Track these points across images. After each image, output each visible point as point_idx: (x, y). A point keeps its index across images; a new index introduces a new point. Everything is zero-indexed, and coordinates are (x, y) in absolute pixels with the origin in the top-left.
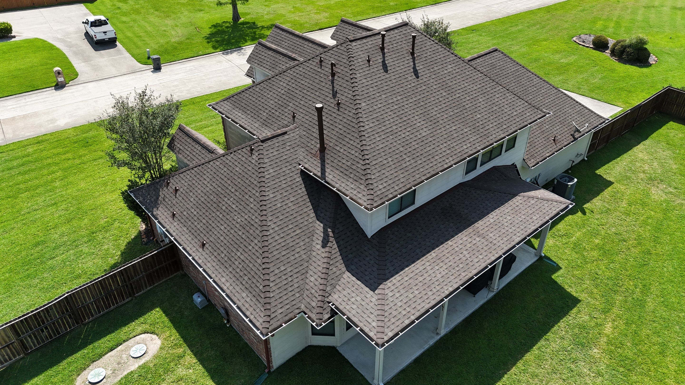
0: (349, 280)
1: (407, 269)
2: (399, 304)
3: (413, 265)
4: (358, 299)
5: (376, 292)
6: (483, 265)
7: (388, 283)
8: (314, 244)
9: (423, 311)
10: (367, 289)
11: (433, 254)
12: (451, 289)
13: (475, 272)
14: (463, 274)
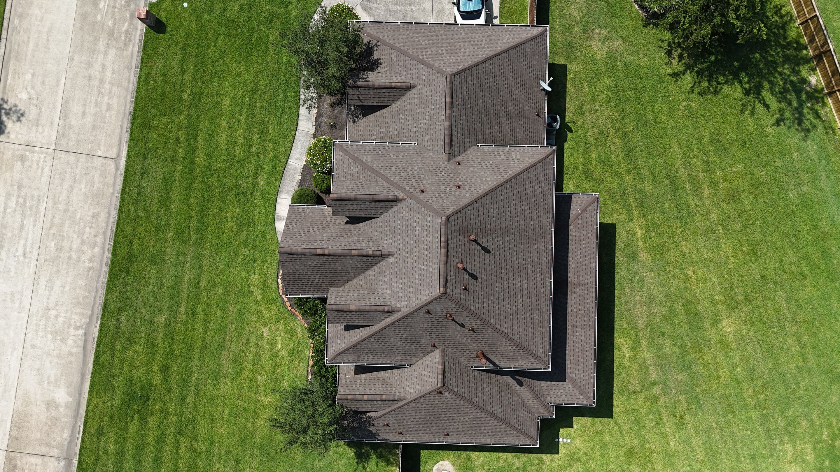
0: (547, 385)
1: (567, 352)
2: (582, 376)
3: (567, 346)
4: (562, 391)
5: (567, 380)
6: (594, 304)
7: (568, 371)
8: (514, 388)
9: (593, 367)
10: (561, 383)
11: (569, 327)
12: (593, 339)
13: (593, 315)
14: (590, 323)
